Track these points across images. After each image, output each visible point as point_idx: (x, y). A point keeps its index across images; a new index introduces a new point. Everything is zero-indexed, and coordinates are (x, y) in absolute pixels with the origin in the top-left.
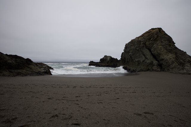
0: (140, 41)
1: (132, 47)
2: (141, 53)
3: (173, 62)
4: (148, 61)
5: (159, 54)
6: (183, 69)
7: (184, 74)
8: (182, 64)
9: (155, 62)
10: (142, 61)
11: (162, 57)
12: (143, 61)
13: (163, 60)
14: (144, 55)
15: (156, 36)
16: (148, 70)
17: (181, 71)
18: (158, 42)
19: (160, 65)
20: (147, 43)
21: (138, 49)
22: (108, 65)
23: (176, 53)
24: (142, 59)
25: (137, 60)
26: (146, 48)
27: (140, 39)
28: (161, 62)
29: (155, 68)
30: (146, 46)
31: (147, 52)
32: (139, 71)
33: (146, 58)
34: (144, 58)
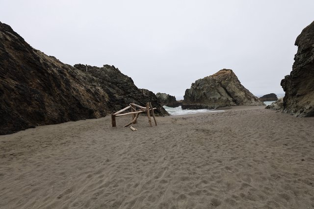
0: (215, 80)
1: (207, 85)
2: (216, 91)
3: (244, 98)
4: (224, 98)
5: (234, 92)
6: (252, 102)
7: (253, 105)
8: (249, 99)
9: (230, 99)
10: (217, 98)
11: (236, 95)
12: (219, 99)
13: (237, 96)
14: (219, 93)
16: (227, 105)
17: (251, 104)
18: (232, 82)
19: (235, 101)
20: (222, 82)
21: (213, 87)
23: (245, 92)
24: (218, 97)
25: (212, 97)
26: (221, 86)
27: (214, 78)
28: (236, 99)
29: (232, 103)
30: (221, 84)
31: (222, 90)
32: (218, 108)
33: (222, 95)
34: (219, 96)
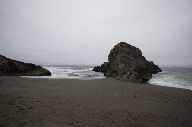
1: (110, 57)
11: (119, 66)
14: (114, 64)
15: (117, 50)
18: (119, 54)
20: (114, 54)
22: (104, 71)
23: (125, 64)
25: (112, 67)
26: (115, 58)
27: (113, 51)
31: (115, 61)
